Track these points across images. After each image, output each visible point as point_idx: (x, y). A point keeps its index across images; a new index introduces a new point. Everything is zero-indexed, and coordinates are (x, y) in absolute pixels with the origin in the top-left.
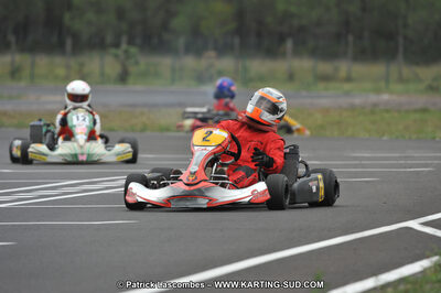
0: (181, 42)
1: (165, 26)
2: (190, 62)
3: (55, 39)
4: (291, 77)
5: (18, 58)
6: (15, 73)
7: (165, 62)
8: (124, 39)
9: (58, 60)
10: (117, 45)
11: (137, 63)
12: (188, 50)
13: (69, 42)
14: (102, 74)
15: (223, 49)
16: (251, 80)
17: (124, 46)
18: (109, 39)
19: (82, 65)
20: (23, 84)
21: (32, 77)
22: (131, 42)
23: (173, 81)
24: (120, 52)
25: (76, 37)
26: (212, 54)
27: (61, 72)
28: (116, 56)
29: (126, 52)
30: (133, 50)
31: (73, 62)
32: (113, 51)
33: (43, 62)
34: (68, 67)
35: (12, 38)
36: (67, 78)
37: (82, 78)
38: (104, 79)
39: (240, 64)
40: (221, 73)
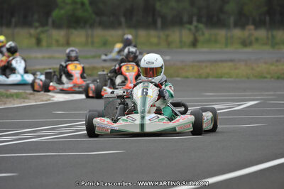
0: (232, 20)
1: (221, 10)
2: (237, 33)
3: (150, 19)
5: (128, 32)
7: (222, 33)
8: (195, 19)
9: (153, 33)
10: (190, 22)
11: (203, 34)
12: (236, 25)
13: (159, 21)
14: (181, 42)
15: (259, 24)
16: (277, 44)
17: (195, 23)
18: (185, 18)
19: (167, 36)
22: (199, 21)
23: (226, 45)
24: (192, 27)
25: (164, 18)
26: (252, 27)
27: (154, 40)
28: (190, 30)
29: (196, 27)
30: (201, 26)
31: (162, 34)
32: (188, 26)
33: (142, 33)
34: (159, 37)
35: (123, 20)
36: (158, 44)
37: (169, 44)
38: (182, 44)
39: (270, 33)
40: (257, 40)
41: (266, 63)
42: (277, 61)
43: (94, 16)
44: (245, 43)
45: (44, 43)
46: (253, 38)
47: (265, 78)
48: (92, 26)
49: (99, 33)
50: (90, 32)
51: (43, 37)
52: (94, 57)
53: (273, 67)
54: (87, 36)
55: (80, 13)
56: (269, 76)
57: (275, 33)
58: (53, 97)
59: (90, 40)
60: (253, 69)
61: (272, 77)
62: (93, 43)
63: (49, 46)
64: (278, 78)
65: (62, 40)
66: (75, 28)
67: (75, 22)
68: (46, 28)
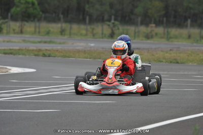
0: (139, 19)
1: (132, 12)
2: (143, 29)
3: (81, 17)
4: (189, 37)
5: (64, 25)
6: (62, 32)
7: (132, 29)
8: (113, 17)
9: (83, 26)
10: (109, 20)
11: (118, 29)
12: (142, 23)
13: (88, 18)
14: (102, 34)
15: (159, 23)
16: (171, 38)
17: (113, 21)
18: (106, 17)
19: (93, 29)
20: (66, 37)
21: (70, 34)
22: (115, 20)
23: (135, 39)
24: (111, 24)
25: (91, 16)
26: (154, 25)
27: (84, 32)
28: (109, 25)
29: (114, 25)
30: (117, 23)
31: (89, 27)
32: (108, 23)
33: (75, 27)
34: (87, 30)
35: (61, 16)
36: (86, 35)
37: (94, 35)
38: (103, 36)
39: (166, 30)
40: (156, 34)
41: (162, 51)
42: (171, 50)
43: (41, 13)
44: (148, 37)
45: (5, 31)
46: (154, 33)
47: (162, 62)
48: (39, 20)
49: (44, 26)
50: (37, 24)
51: (4, 26)
52: (40, 42)
53: (167, 55)
54: (35, 28)
55: (31, 10)
56: (164, 61)
57: (169, 30)
58: (10, 70)
59: (37, 30)
60: (153, 55)
61: (167, 62)
62: (39, 32)
63: (8, 33)
64: (171, 62)
65: (17, 29)
66: (27, 21)
67: (27, 17)
68: (6, 20)
